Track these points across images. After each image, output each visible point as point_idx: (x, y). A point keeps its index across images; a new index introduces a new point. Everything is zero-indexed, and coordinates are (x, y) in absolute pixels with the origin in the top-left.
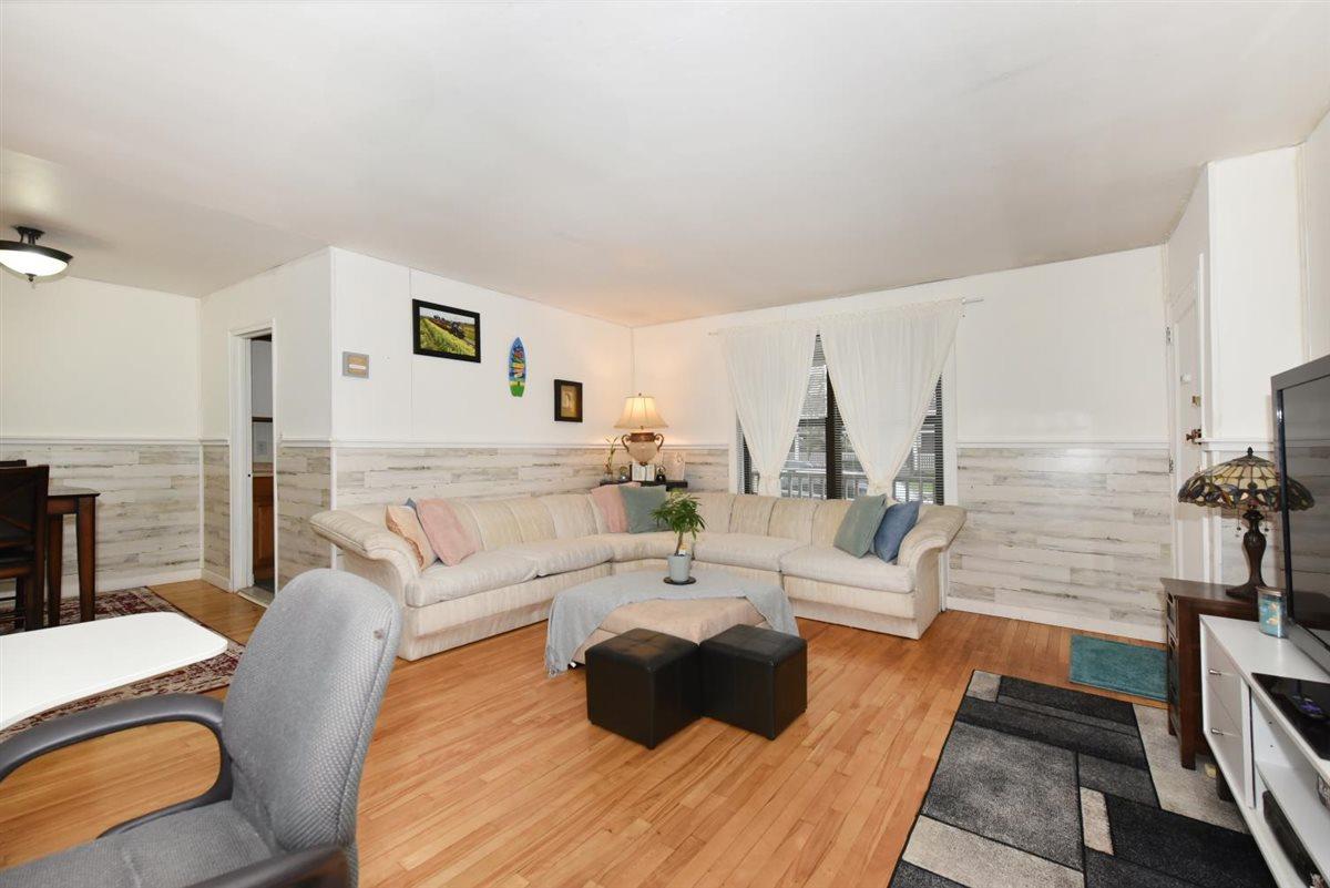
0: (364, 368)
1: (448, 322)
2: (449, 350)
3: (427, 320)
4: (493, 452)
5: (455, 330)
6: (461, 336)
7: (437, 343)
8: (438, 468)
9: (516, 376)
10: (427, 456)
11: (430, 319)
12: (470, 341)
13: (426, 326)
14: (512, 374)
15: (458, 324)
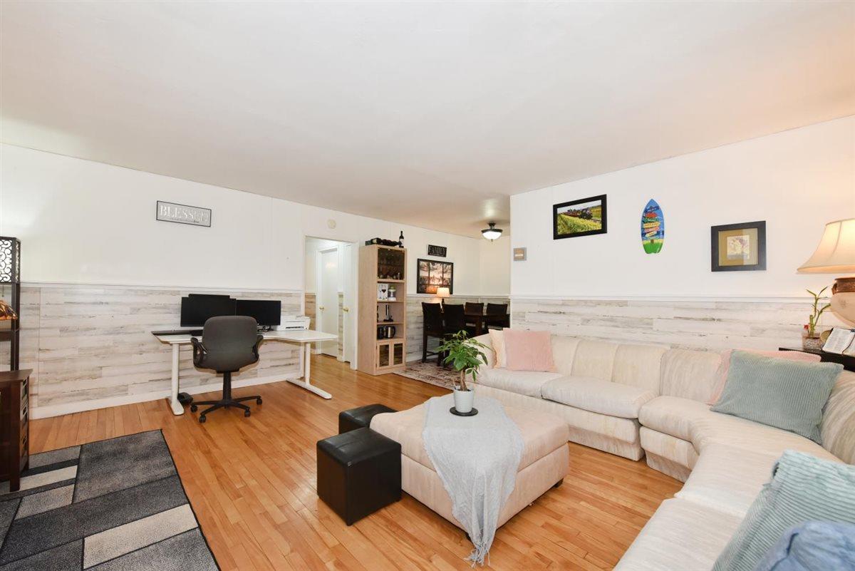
0: (522, 255)
1: (578, 211)
2: (579, 230)
3: (563, 216)
4: (622, 304)
5: (585, 215)
6: (589, 217)
7: (570, 228)
8: (570, 313)
9: (647, 235)
10: (563, 305)
11: (565, 214)
12: (597, 219)
13: (562, 219)
14: (643, 234)
15: (586, 210)
